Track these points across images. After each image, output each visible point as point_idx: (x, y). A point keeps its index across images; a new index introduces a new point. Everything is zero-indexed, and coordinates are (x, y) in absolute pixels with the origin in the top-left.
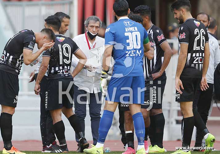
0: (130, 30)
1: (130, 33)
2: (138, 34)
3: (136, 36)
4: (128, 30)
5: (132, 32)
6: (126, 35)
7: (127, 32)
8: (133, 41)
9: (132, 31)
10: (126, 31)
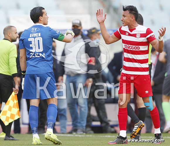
0: (34, 36)
1: (33, 39)
2: (41, 39)
3: (38, 41)
4: (32, 36)
5: (35, 38)
6: (29, 40)
7: (31, 38)
8: (35, 45)
9: (35, 36)
10: (31, 36)
